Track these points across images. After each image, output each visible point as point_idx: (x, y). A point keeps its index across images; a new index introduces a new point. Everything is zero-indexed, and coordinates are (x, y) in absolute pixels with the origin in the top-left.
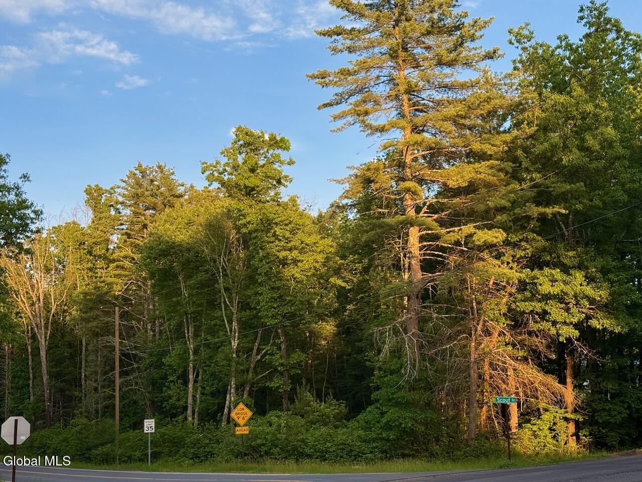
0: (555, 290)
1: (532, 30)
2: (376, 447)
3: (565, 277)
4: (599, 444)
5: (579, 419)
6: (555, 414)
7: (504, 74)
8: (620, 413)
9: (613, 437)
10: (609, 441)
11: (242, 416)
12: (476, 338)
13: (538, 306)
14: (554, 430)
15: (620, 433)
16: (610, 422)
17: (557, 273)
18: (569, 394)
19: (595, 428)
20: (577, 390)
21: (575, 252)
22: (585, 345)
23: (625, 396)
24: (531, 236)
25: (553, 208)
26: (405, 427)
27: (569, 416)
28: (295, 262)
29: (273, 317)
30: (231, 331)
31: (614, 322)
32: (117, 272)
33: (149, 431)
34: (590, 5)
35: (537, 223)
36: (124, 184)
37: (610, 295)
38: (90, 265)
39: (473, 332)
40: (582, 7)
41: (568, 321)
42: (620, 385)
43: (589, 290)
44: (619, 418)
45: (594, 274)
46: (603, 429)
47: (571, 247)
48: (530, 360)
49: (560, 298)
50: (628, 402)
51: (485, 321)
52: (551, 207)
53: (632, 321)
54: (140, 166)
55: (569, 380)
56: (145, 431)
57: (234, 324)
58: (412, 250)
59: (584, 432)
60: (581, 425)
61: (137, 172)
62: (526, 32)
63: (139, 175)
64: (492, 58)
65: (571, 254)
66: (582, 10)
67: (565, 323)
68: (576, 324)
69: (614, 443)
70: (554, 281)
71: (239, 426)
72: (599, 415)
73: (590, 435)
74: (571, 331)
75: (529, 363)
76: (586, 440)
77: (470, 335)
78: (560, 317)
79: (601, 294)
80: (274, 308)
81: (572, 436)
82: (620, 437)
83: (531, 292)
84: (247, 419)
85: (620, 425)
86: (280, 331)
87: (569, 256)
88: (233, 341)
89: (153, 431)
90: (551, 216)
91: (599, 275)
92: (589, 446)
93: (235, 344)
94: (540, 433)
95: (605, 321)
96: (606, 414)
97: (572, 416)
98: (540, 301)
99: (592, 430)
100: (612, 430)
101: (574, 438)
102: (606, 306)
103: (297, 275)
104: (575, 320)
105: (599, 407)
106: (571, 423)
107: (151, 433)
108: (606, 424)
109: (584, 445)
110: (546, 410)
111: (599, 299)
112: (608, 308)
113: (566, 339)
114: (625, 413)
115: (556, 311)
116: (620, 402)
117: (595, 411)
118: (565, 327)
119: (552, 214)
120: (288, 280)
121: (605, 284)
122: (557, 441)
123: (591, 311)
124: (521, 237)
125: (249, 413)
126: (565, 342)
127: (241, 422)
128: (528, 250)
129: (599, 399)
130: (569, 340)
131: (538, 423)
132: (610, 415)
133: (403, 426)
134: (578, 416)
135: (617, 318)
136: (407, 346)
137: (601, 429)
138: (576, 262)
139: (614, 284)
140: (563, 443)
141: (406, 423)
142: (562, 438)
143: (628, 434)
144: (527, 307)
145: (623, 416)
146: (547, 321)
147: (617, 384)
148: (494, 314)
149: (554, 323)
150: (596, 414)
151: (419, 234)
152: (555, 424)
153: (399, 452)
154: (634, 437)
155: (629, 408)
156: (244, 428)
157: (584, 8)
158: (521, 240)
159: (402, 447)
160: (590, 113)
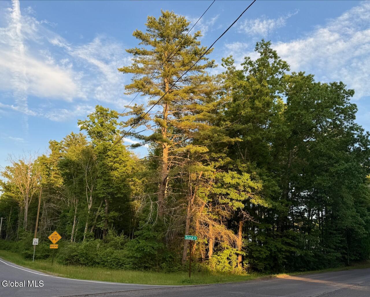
0: (234, 182)
1: (233, 59)
2: (132, 261)
3: (239, 176)
4: (253, 269)
5: (243, 254)
6: (231, 251)
7: (217, 75)
8: (265, 253)
9: (261, 266)
10: (259, 268)
11: (55, 239)
12: (190, 206)
13: (224, 191)
14: (230, 259)
15: (265, 264)
16: (260, 258)
17: (235, 173)
18: (240, 241)
19: (252, 260)
20: (244, 239)
21: (246, 165)
22: (248, 214)
23: (269, 244)
24: (224, 155)
25: (235, 138)
26: (146, 252)
27: (238, 252)
28: (116, 169)
29: (103, 193)
30: (89, 201)
31: (264, 201)
32: (55, 175)
33: (35, 244)
34: (262, 42)
35: (228, 150)
36: (65, 140)
37: (263, 186)
38: (47, 173)
39: (189, 203)
40: (257, 43)
41: (239, 199)
42: (266, 238)
43: (252, 184)
44: (264, 256)
45: (255, 176)
46: (256, 260)
47: (244, 162)
48: (221, 222)
49: (236, 187)
50: (270, 248)
51: (196, 197)
52: (234, 138)
53: (274, 203)
54: (73, 133)
55: (240, 233)
56: (33, 244)
57: (91, 198)
58: (164, 160)
59: (246, 262)
60: (245, 258)
61: (71, 136)
62: (230, 60)
63: (72, 137)
64: (211, 67)
65: (244, 165)
66: (257, 45)
67: (237, 200)
68: (243, 201)
69: (261, 269)
70: (233, 178)
71: (52, 243)
72: (254, 253)
73: (249, 263)
74: (240, 204)
75: (221, 223)
76: (247, 266)
77: (188, 204)
78: (235, 197)
79: (258, 185)
80: (104, 189)
81: (240, 263)
82: (265, 266)
83: (221, 184)
84: (57, 240)
85: (265, 259)
86: (106, 200)
87: (243, 166)
88: (89, 206)
89: (37, 244)
90: (234, 143)
91: (257, 176)
92: (248, 269)
93: (90, 207)
94: (221, 261)
95: (259, 201)
96: (258, 253)
97: (240, 253)
98: (225, 189)
99: (250, 261)
100: (261, 261)
101: (241, 264)
102: (260, 192)
103: (116, 174)
104: (243, 199)
105: (254, 249)
106: (240, 256)
107: (36, 245)
108: (258, 258)
109: (245, 269)
110: (227, 248)
111: (257, 188)
112: (261, 194)
113: (237, 208)
114: (268, 253)
115: (233, 194)
116: (265, 247)
117: (252, 251)
118: (237, 202)
119: (234, 142)
120: (112, 177)
121: (260, 181)
122: (231, 265)
123: (252, 195)
124: (219, 156)
125: (60, 237)
126: (236, 210)
127: (54, 242)
128: (222, 163)
129: (255, 245)
130: (238, 209)
131: (221, 255)
132: (260, 254)
133: (145, 250)
134: (243, 253)
135: (266, 200)
136: (151, 207)
137: (255, 260)
138: (246, 169)
139: (266, 181)
140: (234, 267)
141: (147, 249)
142: (234, 264)
143: (269, 264)
144: (218, 191)
145: (267, 254)
146: (228, 199)
147: (264, 238)
148: (202, 195)
149: (232, 200)
150: (253, 253)
151: (168, 152)
152: (230, 256)
153: (143, 265)
154: (272, 266)
155: (271, 250)
156: (55, 245)
157: (259, 43)
158: (218, 158)
159: (145, 262)
160: (258, 90)
